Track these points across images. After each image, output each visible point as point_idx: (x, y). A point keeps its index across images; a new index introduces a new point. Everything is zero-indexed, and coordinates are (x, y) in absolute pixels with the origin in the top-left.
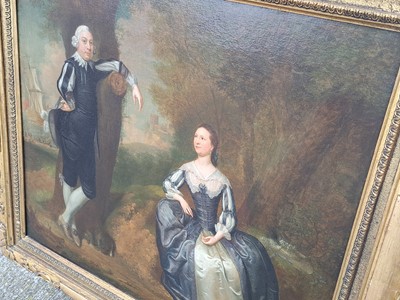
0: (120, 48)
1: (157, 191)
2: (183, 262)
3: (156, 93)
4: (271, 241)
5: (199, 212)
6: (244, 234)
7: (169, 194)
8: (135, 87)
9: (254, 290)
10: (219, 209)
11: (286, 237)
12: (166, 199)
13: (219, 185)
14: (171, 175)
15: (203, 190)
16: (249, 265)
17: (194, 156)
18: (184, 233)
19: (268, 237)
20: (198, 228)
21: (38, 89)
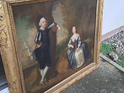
0: (54, 19)
3: (64, 25)
7: (69, 47)
8: (59, 27)
11: (88, 37)
12: (69, 49)
15: (75, 40)
19: (86, 39)
21: (27, 47)
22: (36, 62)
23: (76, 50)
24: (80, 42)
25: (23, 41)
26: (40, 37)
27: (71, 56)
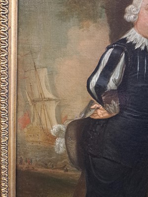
21: (51, 96)
22: (75, 174)
25: (37, 64)
26: (116, 75)
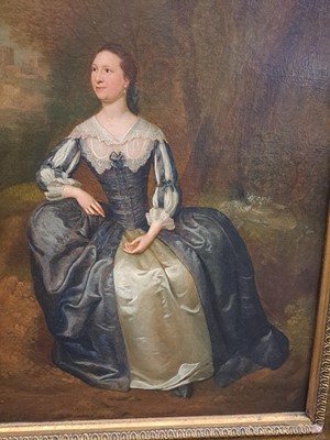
1: (26, 194)
2: (94, 303)
4: (236, 203)
5: (114, 203)
6: (194, 209)
7: (52, 191)
9: (218, 292)
10: (150, 185)
11: (257, 189)
12: (48, 203)
13: (146, 143)
14: (53, 154)
15: (118, 162)
16: (207, 256)
17: (95, 106)
18: (90, 251)
19: (231, 199)
20: (117, 232)
23: (126, 247)
24: (171, 199)
27: (67, 266)
